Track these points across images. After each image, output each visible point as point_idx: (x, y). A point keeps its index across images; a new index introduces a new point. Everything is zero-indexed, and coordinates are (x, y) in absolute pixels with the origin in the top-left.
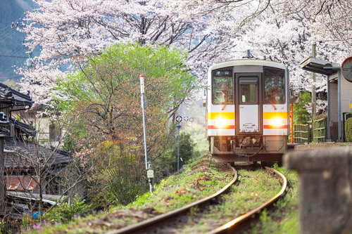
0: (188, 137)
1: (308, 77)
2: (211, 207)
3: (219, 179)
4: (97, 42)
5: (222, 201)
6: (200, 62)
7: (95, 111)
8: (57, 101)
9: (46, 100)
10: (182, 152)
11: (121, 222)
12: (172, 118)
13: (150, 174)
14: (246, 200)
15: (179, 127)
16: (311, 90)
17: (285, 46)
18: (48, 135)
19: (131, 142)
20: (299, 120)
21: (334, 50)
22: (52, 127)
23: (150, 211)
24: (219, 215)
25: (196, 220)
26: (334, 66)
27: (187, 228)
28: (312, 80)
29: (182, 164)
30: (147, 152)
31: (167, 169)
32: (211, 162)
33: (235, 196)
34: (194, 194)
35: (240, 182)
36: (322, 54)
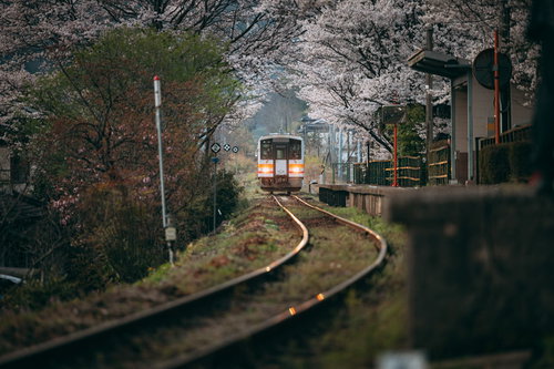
0: (230, 176)
1: (420, 81)
2: (267, 285)
3: (279, 242)
4: (86, 26)
5: (284, 275)
6: (249, 57)
7: (83, 134)
8: (23, 120)
9: (5, 118)
10: (220, 201)
11: (125, 307)
12: (204, 146)
13: (171, 234)
14: (323, 274)
15: (216, 161)
16: (424, 103)
17: (383, 33)
18: (9, 173)
19: (140, 185)
20: (405, 150)
21: (461, 39)
22: (15, 161)
23: (171, 291)
24: (280, 296)
25: (243, 304)
26: (462, 63)
27: (231, 318)
28: (427, 87)
29: (220, 219)
30: (166, 200)
31: (197, 227)
32: (267, 216)
33: (305, 268)
34: (239, 265)
35: (312, 246)
36: (442, 45)
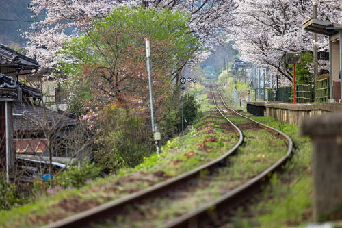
0: (192, 98)
1: (309, 37)
2: (220, 170)
3: (224, 141)
4: (101, 5)
5: (229, 162)
6: (203, 24)
7: (101, 74)
8: (63, 65)
9: (52, 64)
10: (186, 113)
11: (133, 186)
12: (175, 80)
13: (157, 136)
14: (254, 162)
15: (183, 89)
16: (312, 50)
17: (286, 7)
18: (54, 98)
19: (137, 104)
20: (300, 80)
21: (335, 11)
22: (58, 90)
23: (161, 174)
24: (228, 177)
25: (206, 183)
26: (336, 27)
27: (199, 192)
28: (314, 41)
29: (186, 125)
30: (154, 113)
31: (172, 130)
32: (215, 123)
33: (242, 157)
34: (202, 156)
35: (245, 143)
36: (323, 14)
